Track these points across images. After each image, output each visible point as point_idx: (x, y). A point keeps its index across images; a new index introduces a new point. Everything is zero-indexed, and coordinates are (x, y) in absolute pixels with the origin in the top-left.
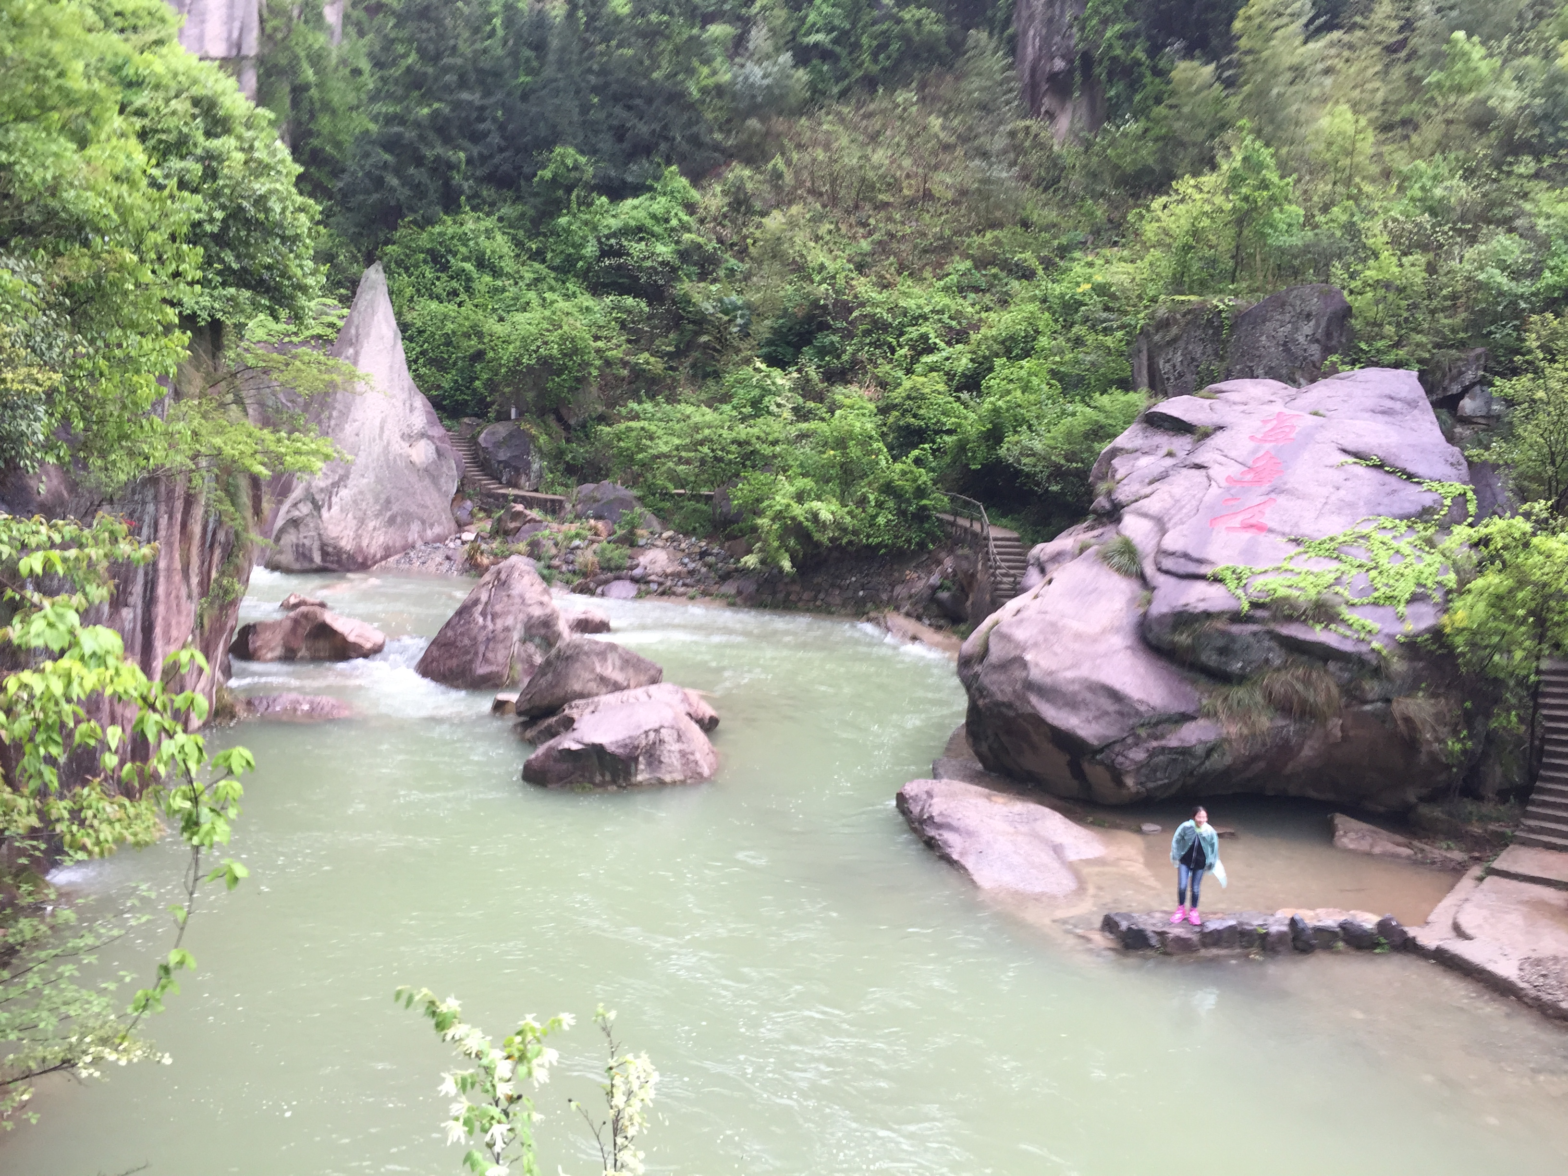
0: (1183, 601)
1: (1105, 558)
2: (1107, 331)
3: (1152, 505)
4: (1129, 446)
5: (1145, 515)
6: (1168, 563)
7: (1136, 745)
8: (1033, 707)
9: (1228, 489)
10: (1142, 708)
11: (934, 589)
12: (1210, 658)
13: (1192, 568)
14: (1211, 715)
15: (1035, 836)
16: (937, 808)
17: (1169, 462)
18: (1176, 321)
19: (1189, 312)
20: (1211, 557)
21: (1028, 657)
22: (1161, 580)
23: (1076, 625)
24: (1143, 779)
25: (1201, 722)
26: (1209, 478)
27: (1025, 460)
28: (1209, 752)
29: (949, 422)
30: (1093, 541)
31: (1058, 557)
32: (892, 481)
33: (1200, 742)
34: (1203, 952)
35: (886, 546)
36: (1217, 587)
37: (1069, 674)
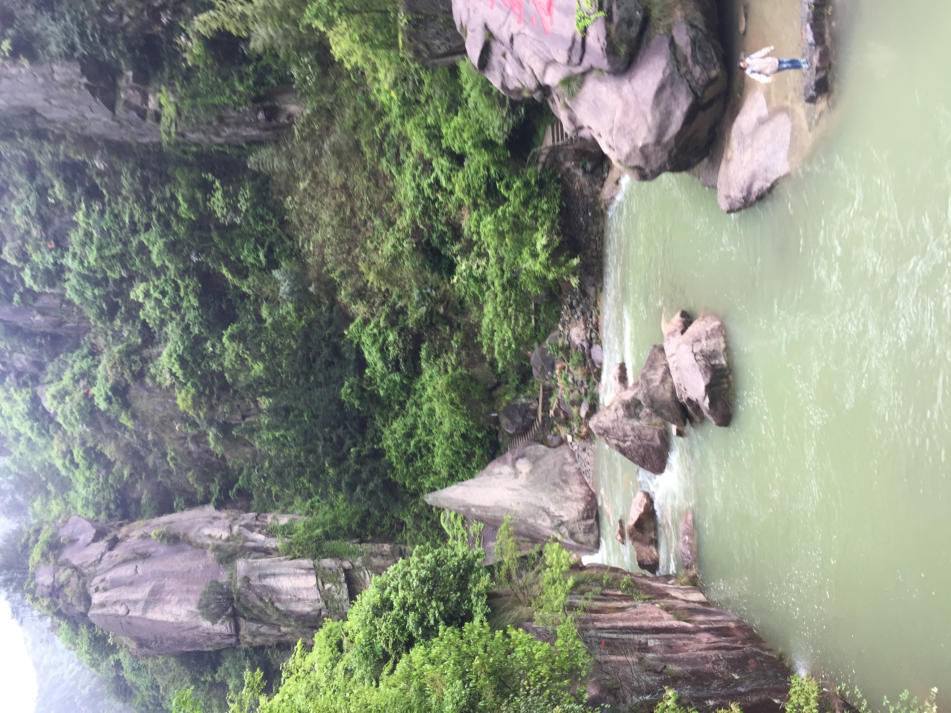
0: (600, 51)
1: (573, 95)
2: (421, 82)
3: (538, 68)
4: (499, 79)
5: (544, 72)
6: (576, 59)
7: (691, 73)
8: (671, 139)
9: (526, 23)
10: (668, 71)
11: (585, 172)
12: (635, 30)
13: (578, 45)
14: (670, 28)
15: (753, 134)
16: (737, 194)
17: (509, 55)
18: (416, 46)
19: (410, 40)
20: (571, 35)
21: (640, 144)
22: (586, 63)
23: (618, 115)
24: (712, 65)
25: (675, 33)
26: (519, 34)
27: (506, 129)
28: (693, 26)
29: (483, 172)
30: (562, 101)
31: (572, 120)
32: (521, 201)
33: (687, 33)
34: (828, 43)
35: (561, 203)
36: (589, 30)
37: (649, 118)
